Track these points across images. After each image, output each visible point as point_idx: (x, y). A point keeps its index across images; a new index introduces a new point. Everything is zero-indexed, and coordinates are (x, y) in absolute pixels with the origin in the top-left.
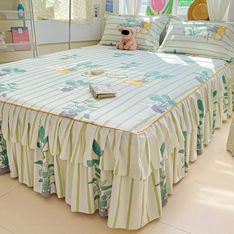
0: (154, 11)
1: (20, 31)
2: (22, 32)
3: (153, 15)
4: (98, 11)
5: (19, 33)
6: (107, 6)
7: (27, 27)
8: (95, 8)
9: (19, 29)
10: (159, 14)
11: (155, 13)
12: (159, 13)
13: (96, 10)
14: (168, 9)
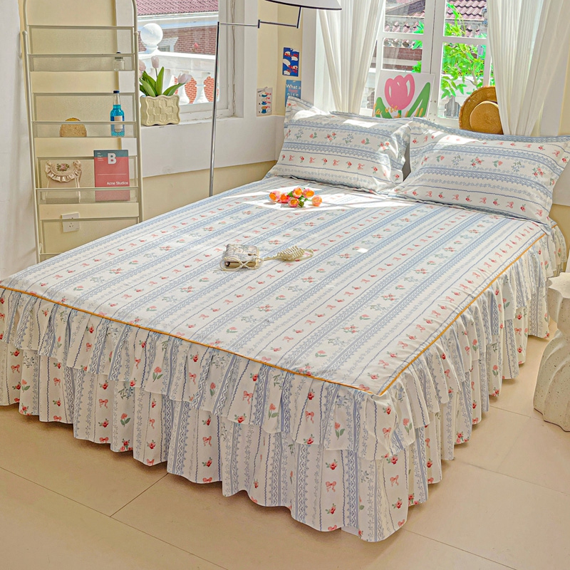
0: (390, 107)
1: (112, 159)
2: (115, 162)
3: (388, 116)
4: (268, 100)
5: (110, 162)
6: (289, 90)
7: (127, 151)
8: (263, 96)
9: (109, 155)
10: (400, 116)
11: (392, 112)
13: (264, 99)
14: (419, 106)
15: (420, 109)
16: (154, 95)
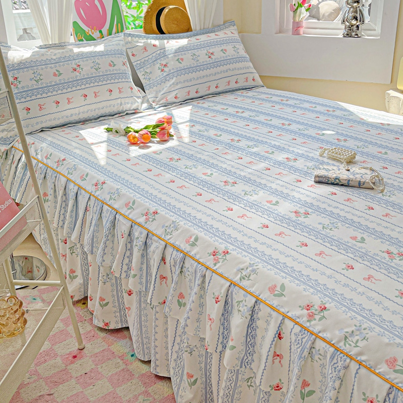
0: (90, 29)
10: (102, 36)
11: (93, 34)
12: (101, 32)
14: (115, 23)
15: (117, 25)
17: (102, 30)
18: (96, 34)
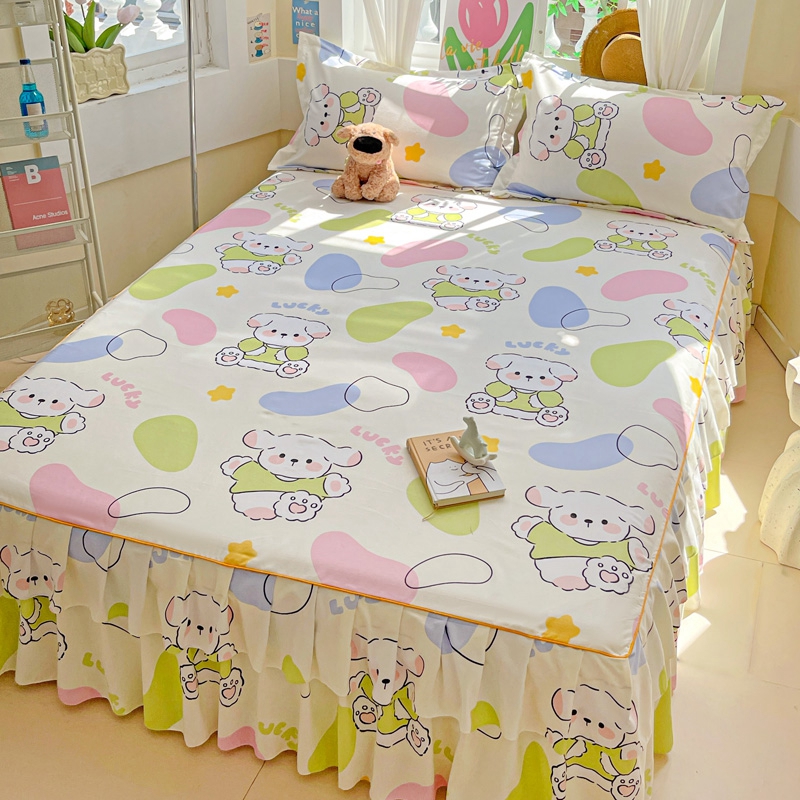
0: (470, 44)
1: (33, 175)
2: (38, 179)
4: (265, 34)
5: (30, 181)
6: (298, 17)
7: (56, 157)
8: (256, 28)
9: (27, 168)
10: (486, 58)
11: (472, 51)
12: (486, 52)
13: (259, 33)
14: (516, 42)
15: (518, 46)
16: (82, 49)
17: (489, 49)
18: (477, 54)
